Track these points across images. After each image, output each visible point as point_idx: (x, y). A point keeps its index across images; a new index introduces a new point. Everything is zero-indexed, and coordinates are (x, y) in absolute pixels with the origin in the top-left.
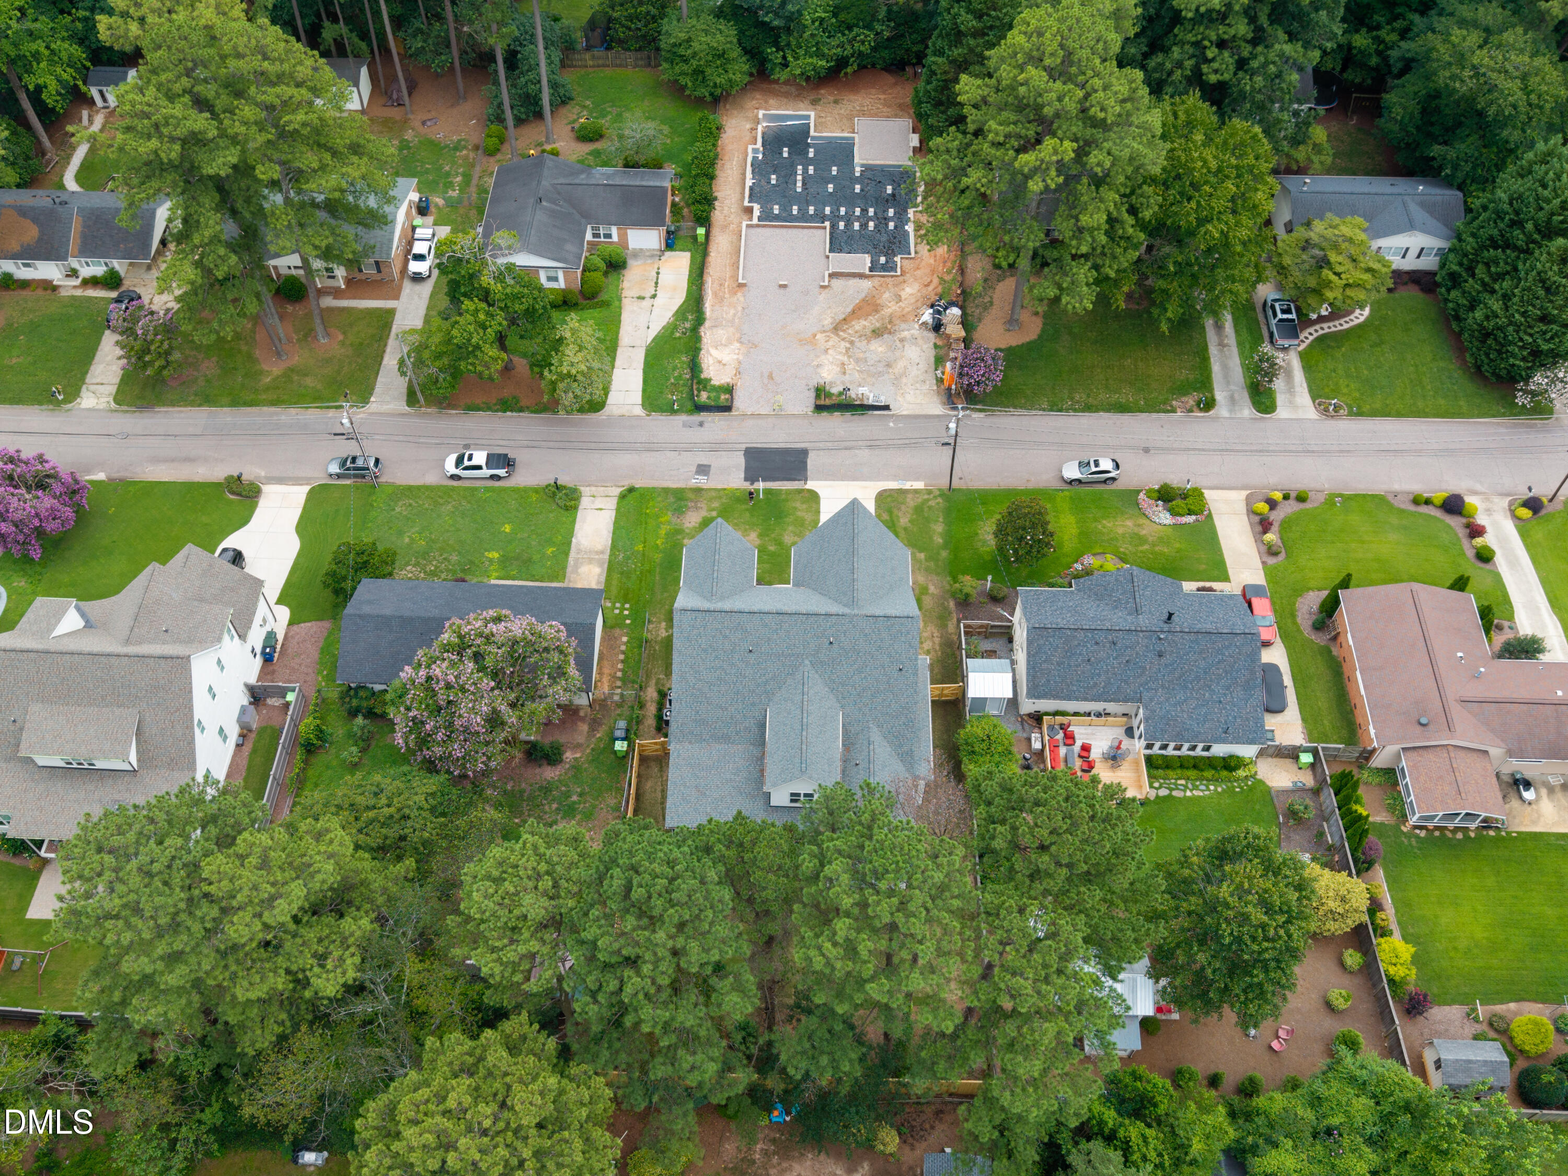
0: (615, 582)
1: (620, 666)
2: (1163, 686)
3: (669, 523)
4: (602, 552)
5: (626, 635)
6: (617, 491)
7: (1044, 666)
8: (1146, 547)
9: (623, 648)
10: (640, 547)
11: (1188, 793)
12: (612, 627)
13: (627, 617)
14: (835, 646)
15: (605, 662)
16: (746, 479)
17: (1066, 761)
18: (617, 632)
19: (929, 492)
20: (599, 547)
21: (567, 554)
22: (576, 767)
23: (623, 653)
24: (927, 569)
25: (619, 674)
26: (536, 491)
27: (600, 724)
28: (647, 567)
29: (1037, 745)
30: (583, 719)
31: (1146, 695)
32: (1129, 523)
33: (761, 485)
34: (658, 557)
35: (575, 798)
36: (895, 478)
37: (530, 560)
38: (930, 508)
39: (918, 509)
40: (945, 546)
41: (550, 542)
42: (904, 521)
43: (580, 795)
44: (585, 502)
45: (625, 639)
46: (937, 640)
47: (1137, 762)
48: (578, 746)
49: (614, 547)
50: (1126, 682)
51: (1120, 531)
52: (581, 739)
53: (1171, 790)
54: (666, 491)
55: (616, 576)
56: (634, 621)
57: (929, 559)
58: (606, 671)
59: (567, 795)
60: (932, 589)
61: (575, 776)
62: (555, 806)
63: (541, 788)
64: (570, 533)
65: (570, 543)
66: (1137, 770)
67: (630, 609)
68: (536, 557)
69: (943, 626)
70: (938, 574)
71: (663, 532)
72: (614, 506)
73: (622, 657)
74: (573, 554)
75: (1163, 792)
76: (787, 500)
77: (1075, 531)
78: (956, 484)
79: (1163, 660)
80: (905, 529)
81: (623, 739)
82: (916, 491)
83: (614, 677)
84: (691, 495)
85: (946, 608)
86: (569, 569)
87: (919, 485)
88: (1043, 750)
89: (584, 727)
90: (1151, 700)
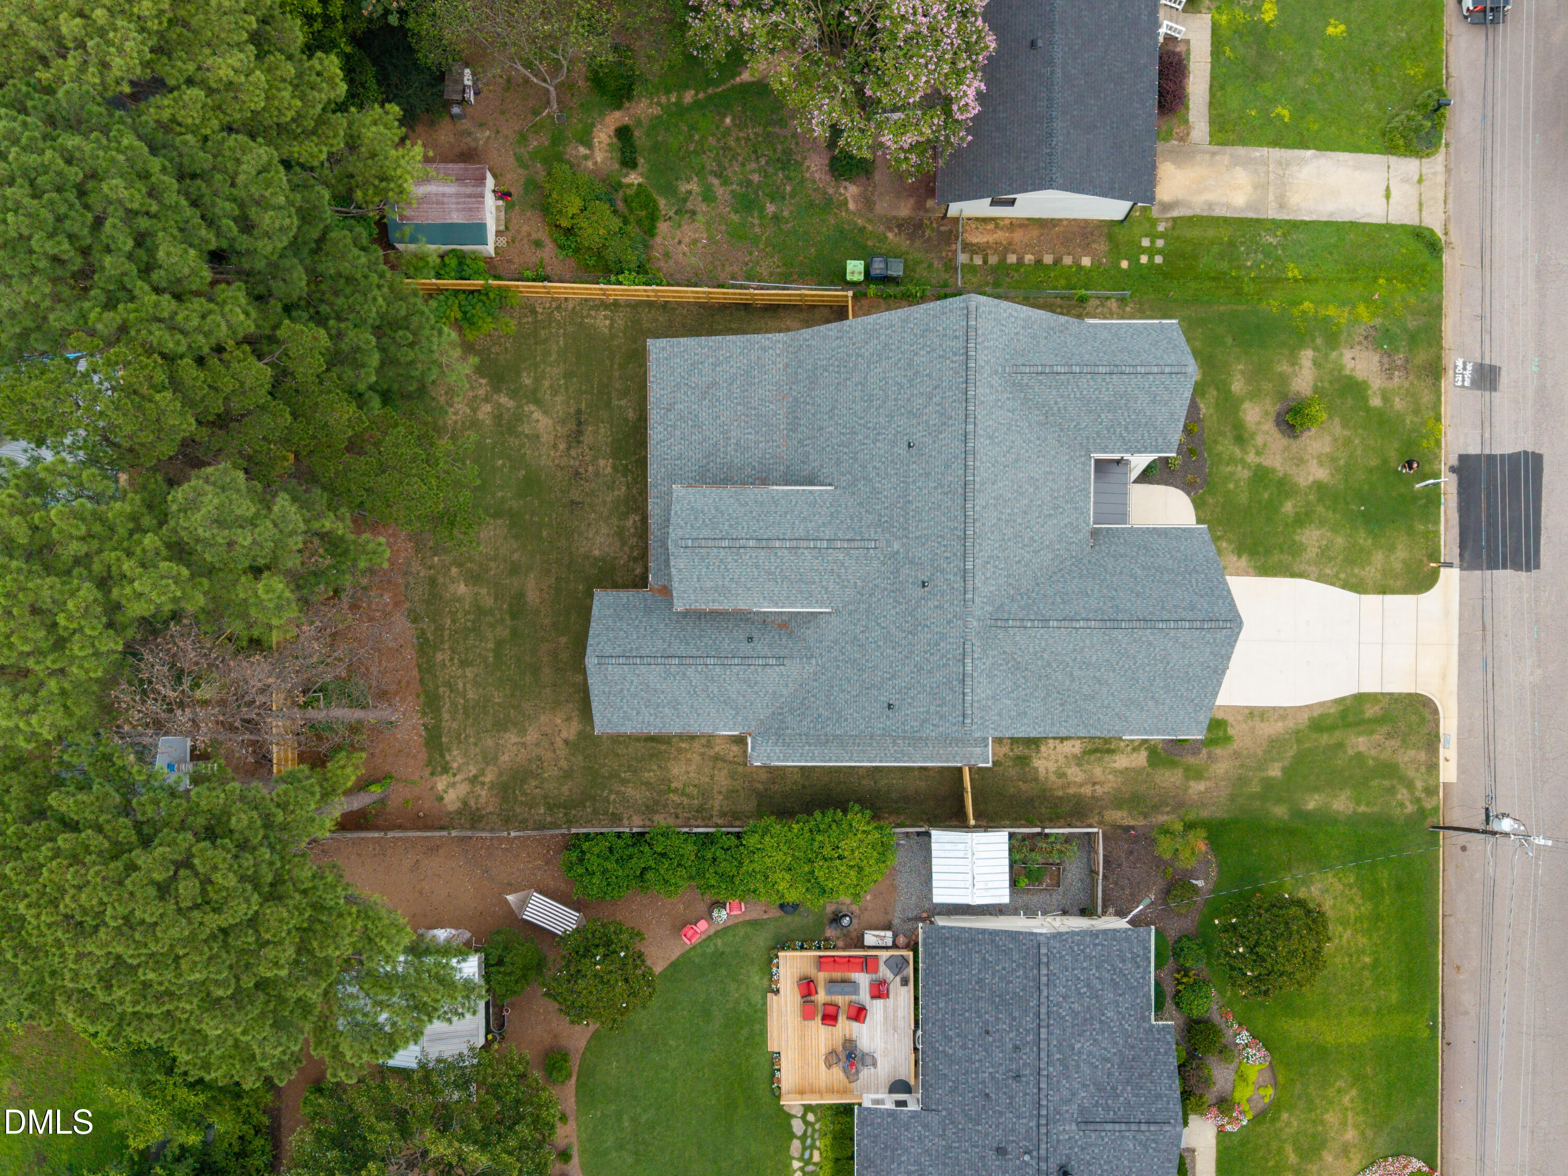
0: (1211, 233)
1: (1029, 258)
2: (949, 1148)
3: (1355, 321)
4: (1282, 206)
5: (1096, 263)
6: (1434, 221)
7: (976, 958)
8: (1293, 1158)
9: (1068, 260)
10: (1293, 272)
11: (796, 1164)
12: (1110, 238)
13: (1134, 261)
14: (920, 592)
15: (1035, 233)
16: (1463, 458)
17: (844, 981)
18: (1102, 247)
19: (1431, 791)
20: (1294, 199)
21: (1276, 143)
22: (829, 204)
23: (1057, 261)
24: (1242, 781)
25: (1012, 259)
26: (1433, 74)
27: (911, 237)
28: (1249, 288)
29: (870, 938)
30: (920, 205)
31: (933, 1119)
32: (1350, 1135)
33: (1448, 483)
34: (1273, 305)
35: (771, 208)
36: (1464, 731)
37: (1260, 77)
38: (1392, 790)
39: (1389, 770)
40: (1299, 814)
41: (1303, 109)
42: (1360, 743)
43: (776, 218)
44: (1409, 166)
45: (1086, 261)
46: (1087, 790)
47: (844, 1092)
48: (868, 203)
49: (1296, 225)
50: (953, 1090)
51: (1331, 1117)
52: (882, 207)
53: (803, 1138)
54: (1436, 312)
55: (1225, 234)
56: (1126, 273)
57: (1268, 784)
58: (1018, 236)
59: (776, 195)
60: (1197, 787)
61: (811, 205)
62: (756, 178)
63: (788, 152)
64: (1326, 144)
65: (1303, 144)
66: (831, 1091)
67: (1151, 265)
68: (1266, 88)
69: (1118, 802)
70: (1232, 798)
71: (1332, 311)
72: (1394, 219)
73: (1048, 259)
74: (1276, 153)
75: (798, 1126)
76: (1411, 532)
77: (1329, 1038)
78: (1449, 842)
79: (991, 1154)
80: (1340, 745)
81: (867, 273)
82: (1433, 767)
83: (1008, 248)
84: (1421, 357)
85: (1156, 808)
86: (1241, 151)
87: (1448, 772)
88: (863, 947)
89: (904, 210)
90: (926, 1126)
